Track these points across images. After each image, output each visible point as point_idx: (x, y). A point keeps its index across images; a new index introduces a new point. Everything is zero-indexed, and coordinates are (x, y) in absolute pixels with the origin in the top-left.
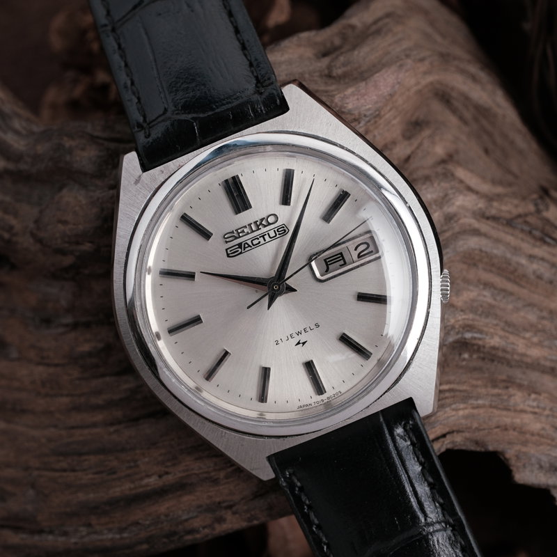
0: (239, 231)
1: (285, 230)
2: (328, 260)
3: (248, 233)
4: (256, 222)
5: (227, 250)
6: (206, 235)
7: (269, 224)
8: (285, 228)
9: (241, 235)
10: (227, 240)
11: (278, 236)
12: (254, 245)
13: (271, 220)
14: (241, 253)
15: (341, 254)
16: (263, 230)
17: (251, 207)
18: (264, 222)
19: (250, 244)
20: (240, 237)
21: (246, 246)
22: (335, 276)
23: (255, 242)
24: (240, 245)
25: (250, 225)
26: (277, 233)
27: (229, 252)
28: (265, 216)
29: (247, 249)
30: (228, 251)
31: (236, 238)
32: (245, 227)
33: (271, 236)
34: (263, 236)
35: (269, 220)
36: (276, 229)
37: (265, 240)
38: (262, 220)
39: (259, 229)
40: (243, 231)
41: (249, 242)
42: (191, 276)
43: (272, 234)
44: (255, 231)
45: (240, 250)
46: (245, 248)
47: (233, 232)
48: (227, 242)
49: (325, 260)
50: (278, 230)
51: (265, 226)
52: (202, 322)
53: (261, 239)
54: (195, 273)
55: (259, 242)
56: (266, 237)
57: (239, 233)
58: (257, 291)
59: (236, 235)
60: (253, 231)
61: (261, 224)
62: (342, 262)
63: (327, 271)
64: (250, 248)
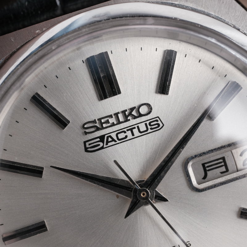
0: (103, 121)
1: (159, 125)
2: (206, 165)
3: (113, 125)
4: (124, 112)
5: (85, 143)
6: (62, 122)
7: (141, 115)
8: (159, 122)
9: (104, 125)
10: (87, 131)
11: (150, 131)
12: (119, 140)
13: (143, 110)
14: (102, 148)
15: (223, 158)
16: (132, 122)
17: (119, 92)
18: (134, 113)
19: (115, 138)
20: (103, 128)
21: (110, 139)
22: (215, 186)
23: (121, 136)
24: (102, 138)
25: (116, 114)
26: (149, 127)
27: (88, 146)
28: (136, 105)
29: (110, 144)
30: (87, 144)
31: (98, 129)
32: (111, 116)
33: (141, 130)
34: (131, 130)
35: (140, 110)
36: (148, 122)
37: (133, 135)
38: (132, 109)
39: (127, 120)
40: (107, 122)
41: (114, 135)
42: (37, 172)
43: (143, 128)
44: (122, 122)
45: (101, 144)
46: (108, 142)
47: (94, 122)
48: (86, 133)
49: (203, 165)
50: (150, 123)
51: (135, 117)
52: (46, 230)
53: (129, 133)
54: (43, 168)
55: (126, 137)
56: (136, 131)
57: (102, 124)
58: (118, 197)
59: (98, 125)
60: (119, 123)
61: (130, 114)
62: (223, 169)
63: (205, 178)
64: (113, 143)
